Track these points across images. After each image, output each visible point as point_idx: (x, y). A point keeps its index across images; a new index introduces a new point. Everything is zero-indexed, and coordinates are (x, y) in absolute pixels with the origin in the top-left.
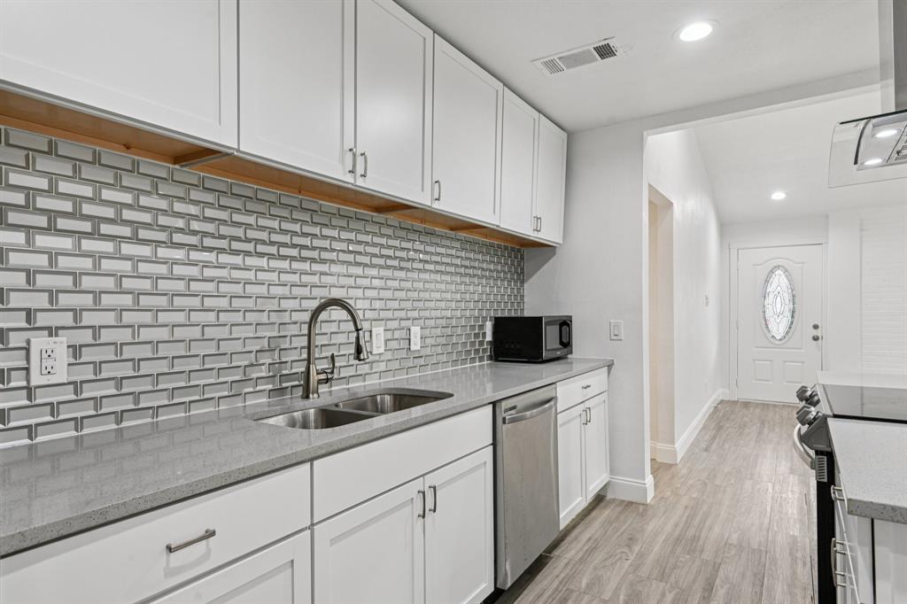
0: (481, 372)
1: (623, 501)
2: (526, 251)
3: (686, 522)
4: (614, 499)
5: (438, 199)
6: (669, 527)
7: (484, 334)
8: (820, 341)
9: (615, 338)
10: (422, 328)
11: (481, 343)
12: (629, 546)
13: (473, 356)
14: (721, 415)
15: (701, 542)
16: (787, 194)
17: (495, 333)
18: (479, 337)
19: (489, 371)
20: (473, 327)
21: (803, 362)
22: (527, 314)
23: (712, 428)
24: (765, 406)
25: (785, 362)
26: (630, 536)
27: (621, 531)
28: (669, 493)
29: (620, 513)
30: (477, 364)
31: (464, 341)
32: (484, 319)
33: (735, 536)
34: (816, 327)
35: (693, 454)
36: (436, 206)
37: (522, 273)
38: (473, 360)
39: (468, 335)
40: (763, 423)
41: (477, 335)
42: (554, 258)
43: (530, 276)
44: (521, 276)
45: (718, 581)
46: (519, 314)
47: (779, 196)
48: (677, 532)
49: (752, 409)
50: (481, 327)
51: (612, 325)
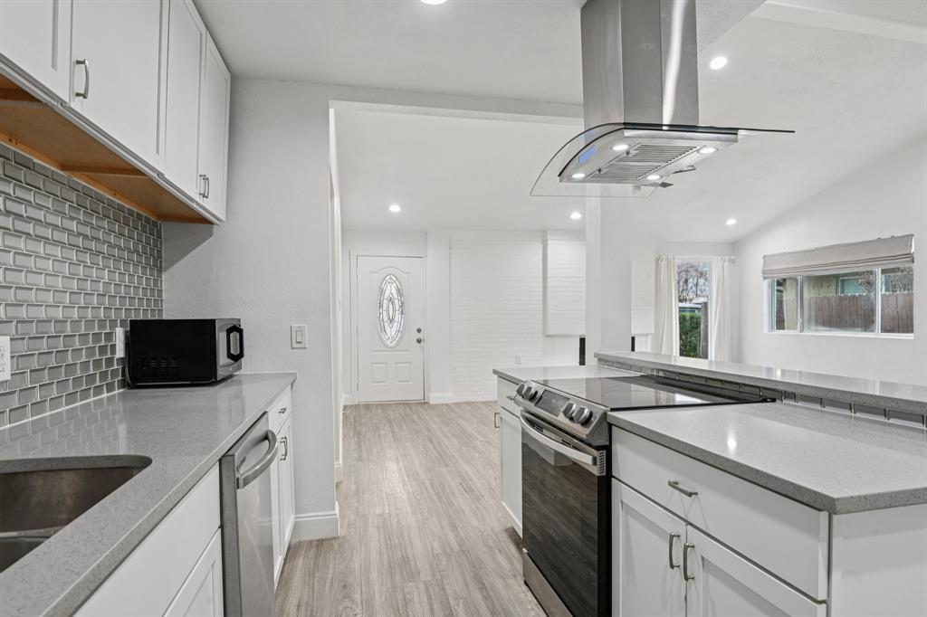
0: (110, 408)
1: (311, 542)
2: (165, 227)
3: (387, 545)
4: (300, 542)
5: (84, 96)
6: (374, 556)
7: (113, 347)
8: (422, 343)
9: (298, 345)
10: (11, 339)
11: (110, 362)
12: (347, 596)
13: (98, 383)
14: (352, 420)
15: (412, 563)
16: (401, 207)
17: (128, 346)
18: (106, 353)
19: (121, 405)
20: (97, 337)
21: (410, 363)
22: (167, 315)
23: (351, 435)
24: (383, 406)
25: (396, 363)
26: (343, 584)
27: (329, 582)
28: (352, 517)
29: (316, 557)
30: (105, 395)
31: (84, 359)
32: (113, 324)
33: (436, 545)
34: (419, 331)
35: (350, 466)
36: (77, 104)
37: (160, 257)
38: (98, 390)
39: (90, 351)
40: (390, 422)
41: (103, 350)
42: (210, 240)
43: (172, 262)
44: (158, 263)
45: (451, 601)
46: (157, 318)
47: (395, 208)
48: (386, 560)
49: (374, 410)
50: (109, 336)
51: (293, 330)
